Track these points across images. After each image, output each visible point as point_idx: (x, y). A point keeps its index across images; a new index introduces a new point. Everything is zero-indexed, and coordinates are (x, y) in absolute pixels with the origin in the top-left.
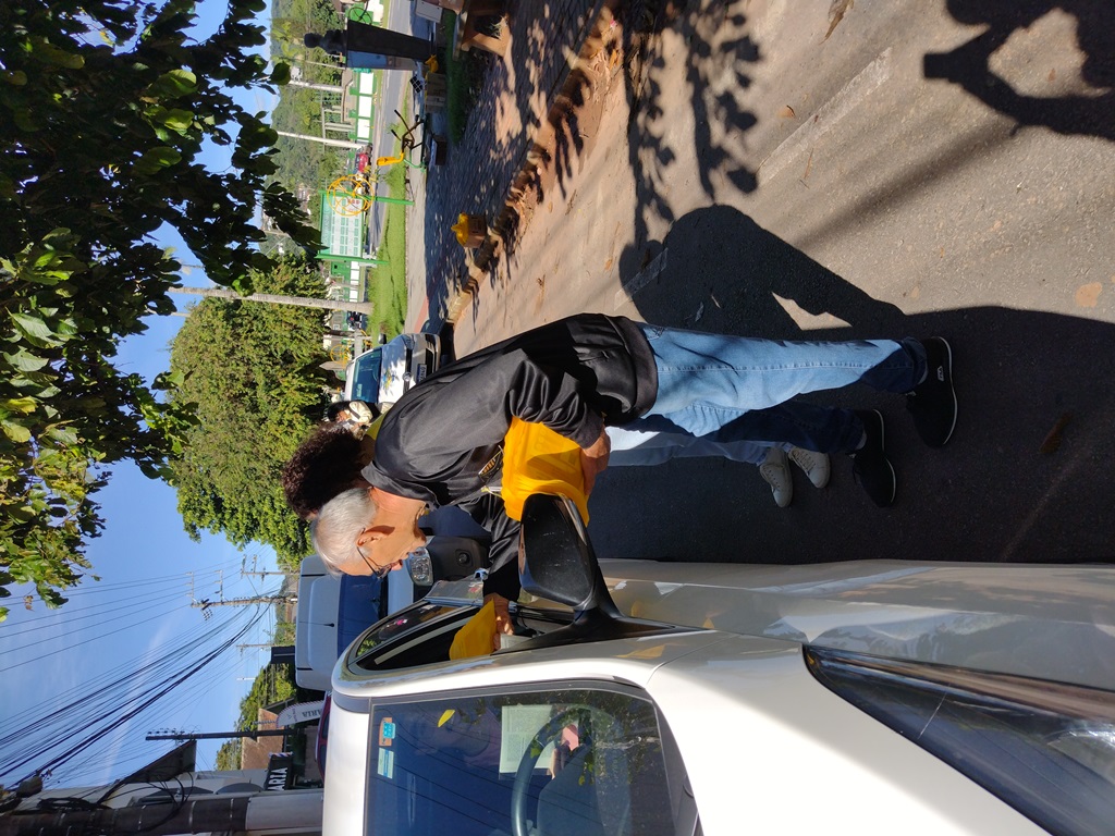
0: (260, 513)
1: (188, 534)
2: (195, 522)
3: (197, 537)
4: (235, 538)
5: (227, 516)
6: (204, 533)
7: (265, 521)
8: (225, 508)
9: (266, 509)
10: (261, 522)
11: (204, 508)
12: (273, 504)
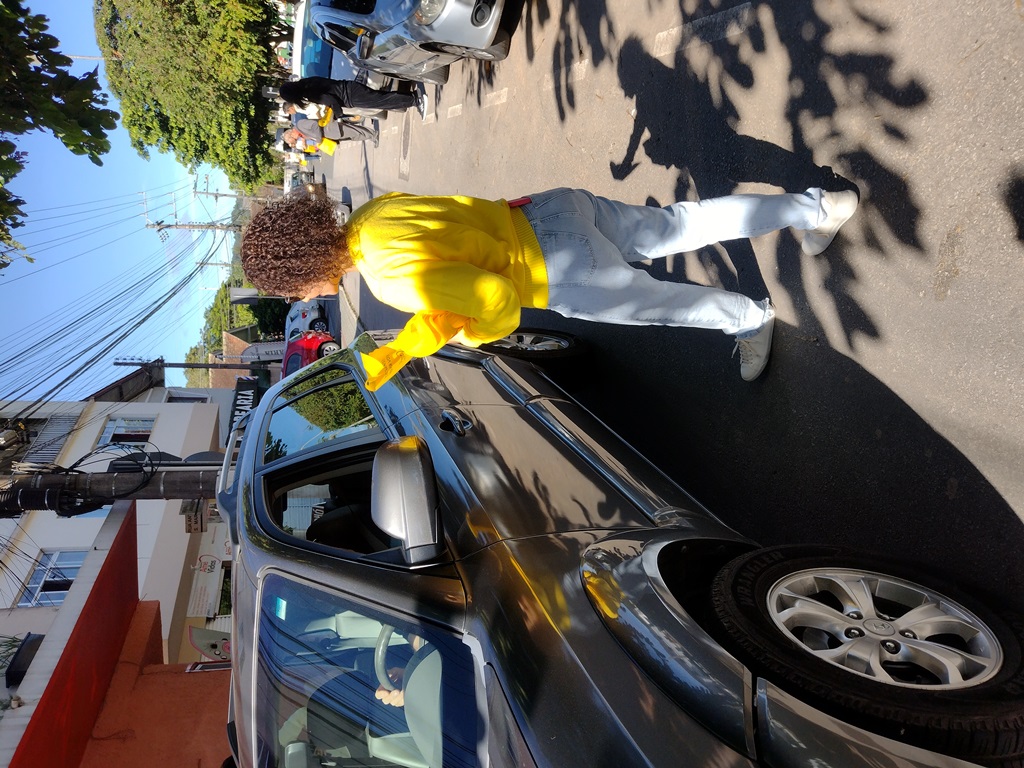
0: (208, 135)
1: (135, 151)
2: (142, 139)
3: (145, 155)
4: (184, 160)
5: (175, 136)
6: (153, 150)
7: (214, 145)
8: (172, 127)
9: (214, 131)
10: (210, 145)
11: (150, 125)
12: (221, 129)
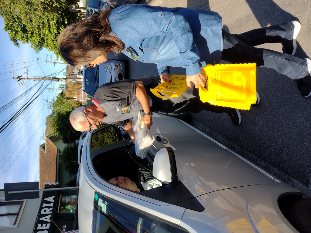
0: (44, 34)
2: (14, 36)
4: (35, 47)
5: (29, 35)
7: (47, 39)
8: (28, 31)
9: (47, 33)
10: (45, 40)
11: (17, 30)
12: (50, 30)
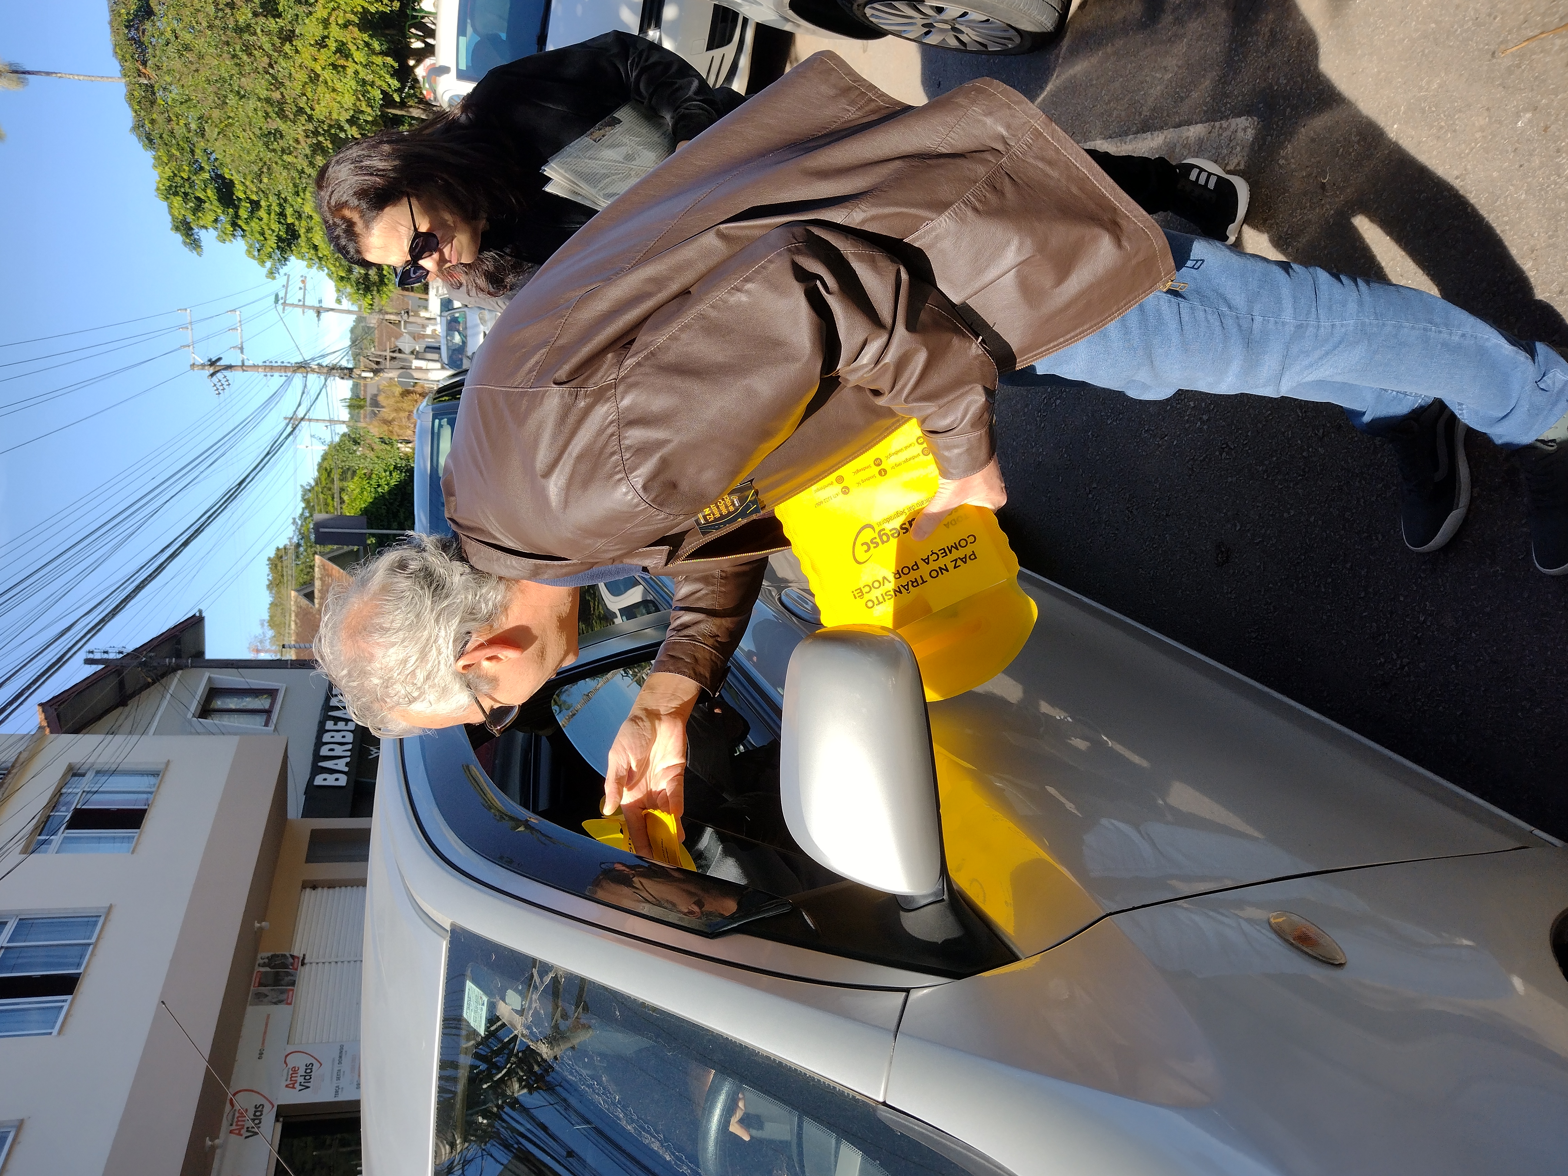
0: (299, 214)
1: (178, 238)
3: (195, 244)
4: (259, 253)
6: (208, 237)
11: (201, 195)
